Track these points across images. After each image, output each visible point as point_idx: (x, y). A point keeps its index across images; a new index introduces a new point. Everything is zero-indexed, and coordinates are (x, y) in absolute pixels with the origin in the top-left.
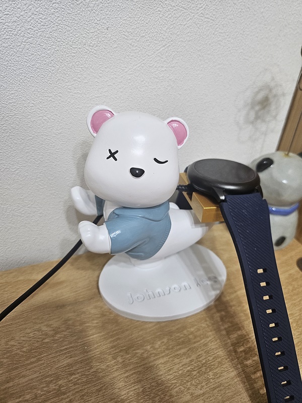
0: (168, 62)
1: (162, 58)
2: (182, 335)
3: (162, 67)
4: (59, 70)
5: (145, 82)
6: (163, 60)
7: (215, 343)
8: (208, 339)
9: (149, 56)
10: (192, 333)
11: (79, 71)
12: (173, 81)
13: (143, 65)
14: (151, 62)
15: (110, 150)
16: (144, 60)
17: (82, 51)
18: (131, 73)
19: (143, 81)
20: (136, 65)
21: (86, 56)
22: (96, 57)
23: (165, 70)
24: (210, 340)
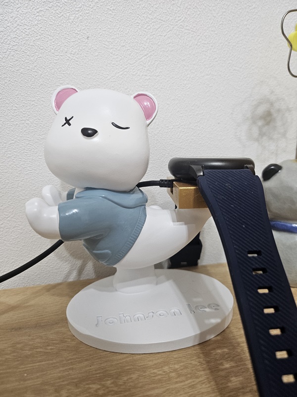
0: (152, 71)
1: (145, 67)
2: (160, 372)
3: (146, 75)
4: (42, 76)
5: (129, 90)
6: (146, 69)
7: (207, 386)
8: (198, 380)
9: (131, 64)
10: (175, 370)
11: (61, 77)
12: (159, 90)
13: (125, 73)
14: (134, 70)
15: (66, 118)
16: (126, 68)
17: (64, 58)
18: (114, 80)
19: (126, 89)
20: (118, 73)
21: (68, 63)
22: (77, 64)
23: (149, 79)
24: (200, 382)
